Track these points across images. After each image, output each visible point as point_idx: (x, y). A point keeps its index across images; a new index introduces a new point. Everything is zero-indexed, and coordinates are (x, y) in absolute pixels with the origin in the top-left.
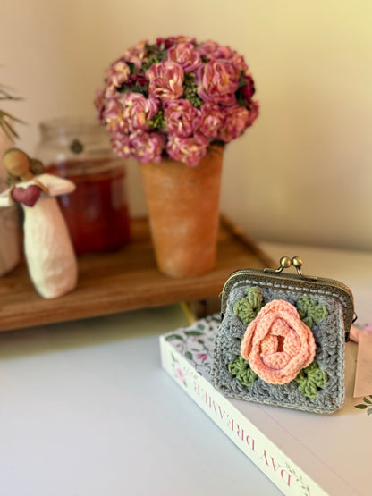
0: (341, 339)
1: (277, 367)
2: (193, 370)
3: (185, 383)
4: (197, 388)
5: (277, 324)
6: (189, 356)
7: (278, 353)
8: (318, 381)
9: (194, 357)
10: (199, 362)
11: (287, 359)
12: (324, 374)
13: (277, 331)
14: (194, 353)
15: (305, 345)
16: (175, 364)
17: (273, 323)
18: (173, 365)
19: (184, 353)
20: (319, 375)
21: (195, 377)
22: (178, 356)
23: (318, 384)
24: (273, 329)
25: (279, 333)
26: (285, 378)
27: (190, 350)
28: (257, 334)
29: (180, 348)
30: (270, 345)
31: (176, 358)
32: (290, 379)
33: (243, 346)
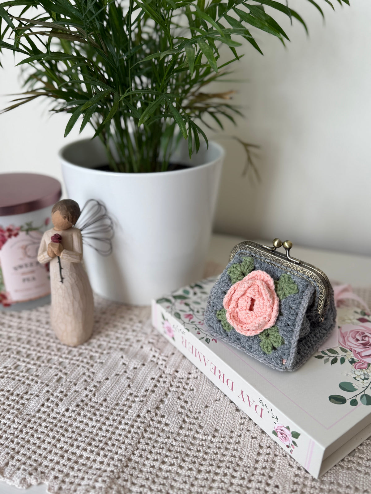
0: (300, 315)
1: (245, 321)
2: (181, 327)
3: (173, 338)
4: (185, 342)
5: (251, 288)
6: (178, 316)
7: (249, 312)
8: (275, 342)
9: (182, 317)
10: (187, 320)
11: (254, 317)
12: (281, 338)
13: (251, 294)
14: (182, 313)
15: (269, 310)
16: (165, 322)
17: (249, 288)
18: (163, 323)
19: (173, 313)
20: (276, 337)
21: (183, 333)
22: (168, 315)
23: (275, 345)
24: (249, 291)
25: (251, 296)
26: (250, 332)
27: (178, 311)
28: (236, 292)
29: (169, 309)
30: (244, 303)
31: (166, 317)
32: (253, 334)
33: (226, 299)
